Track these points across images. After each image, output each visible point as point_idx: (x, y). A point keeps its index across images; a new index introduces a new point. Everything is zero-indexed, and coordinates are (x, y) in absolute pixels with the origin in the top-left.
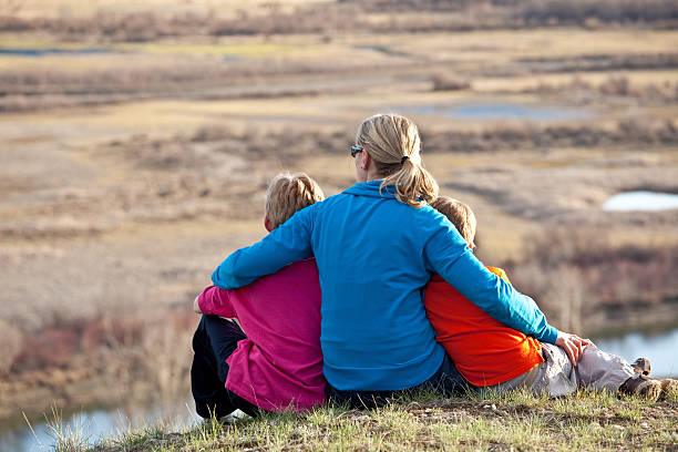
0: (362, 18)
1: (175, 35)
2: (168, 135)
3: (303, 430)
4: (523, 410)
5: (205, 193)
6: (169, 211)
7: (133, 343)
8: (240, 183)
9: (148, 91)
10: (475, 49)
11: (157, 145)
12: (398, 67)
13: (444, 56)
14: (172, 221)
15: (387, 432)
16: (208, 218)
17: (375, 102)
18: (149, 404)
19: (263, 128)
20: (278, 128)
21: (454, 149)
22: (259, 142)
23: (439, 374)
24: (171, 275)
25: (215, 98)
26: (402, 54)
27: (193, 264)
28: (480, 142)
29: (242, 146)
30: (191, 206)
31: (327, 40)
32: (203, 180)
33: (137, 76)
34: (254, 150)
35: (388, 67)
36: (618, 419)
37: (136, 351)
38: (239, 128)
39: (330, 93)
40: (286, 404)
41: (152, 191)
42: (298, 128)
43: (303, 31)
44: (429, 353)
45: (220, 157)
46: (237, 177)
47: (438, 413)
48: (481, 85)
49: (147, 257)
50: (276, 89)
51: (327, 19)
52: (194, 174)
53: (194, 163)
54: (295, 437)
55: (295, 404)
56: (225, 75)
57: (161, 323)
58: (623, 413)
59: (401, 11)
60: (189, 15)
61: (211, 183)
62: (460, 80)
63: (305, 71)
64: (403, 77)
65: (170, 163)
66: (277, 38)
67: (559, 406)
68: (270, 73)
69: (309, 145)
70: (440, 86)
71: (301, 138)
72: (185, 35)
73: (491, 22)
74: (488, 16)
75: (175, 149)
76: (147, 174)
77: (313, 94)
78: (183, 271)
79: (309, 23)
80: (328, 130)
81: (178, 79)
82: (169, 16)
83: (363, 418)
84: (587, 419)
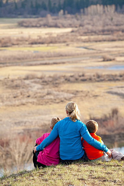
0: (79, 37)
1: (18, 44)
2: (16, 78)
3: (55, 169)
4: (100, 164)
5: (29, 96)
6: (17, 102)
7: (6, 146)
8: (40, 93)
9: (9, 63)
10: (116, 47)
11: (12, 81)
12: (91, 53)
13: (106, 49)
14: (18, 106)
15: (71, 169)
16: (30, 104)
17: (84, 65)
18: (12, 166)
19: (47, 75)
20: (52, 74)
21: (110, 80)
22: (46, 79)
23: (83, 157)
24: (18, 123)
25: (31, 65)
26: (93, 49)
27: (25, 120)
28: (119, 78)
29: (41, 81)
30: (24, 101)
31: (68, 45)
32: (28, 92)
33: (5, 58)
34: (44, 82)
35: (88, 54)
36: (118, 166)
37: (7, 149)
38: (39, 75)
39: (69, 62)
40: (52, 164)
41: (11, 96)
42: (59, 74)
43: (60, 42)
44: (81, 152)
45: (33, 84)
46: (39, 91)
47: (82, 165)
48: (118, 59)
49: (10, 117)
50: (51, 62)
51: (68, 38)
52: (25, 90)
53: (25, 87)
54: (53, 170)
55: (54, 164)
56: (34, 57)
57: (15, 139)
58: (119, 165)
59: (92, 35)
60: (22, 38)
61: (30, 93)
62: (112, 57)
63: (61, 55)
64: (93, 57)
65: (17, 87)
66: (51, 45)
67: (106, 163)
68: (49, 56)
69: (62, 80)
70: (105, 60)
71: (60, 78)
72: (21, 44)
73: (121, 38)
74: (121, 36)
75: (18, 82)
76: (10, 90)
77: (64, 63)
78: (22, 122)
79: (62, 40)
80: (68, 75)
81: (19, 59)
82: (15, 38)
83: (67, 166)
84: (111, 166)
